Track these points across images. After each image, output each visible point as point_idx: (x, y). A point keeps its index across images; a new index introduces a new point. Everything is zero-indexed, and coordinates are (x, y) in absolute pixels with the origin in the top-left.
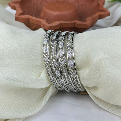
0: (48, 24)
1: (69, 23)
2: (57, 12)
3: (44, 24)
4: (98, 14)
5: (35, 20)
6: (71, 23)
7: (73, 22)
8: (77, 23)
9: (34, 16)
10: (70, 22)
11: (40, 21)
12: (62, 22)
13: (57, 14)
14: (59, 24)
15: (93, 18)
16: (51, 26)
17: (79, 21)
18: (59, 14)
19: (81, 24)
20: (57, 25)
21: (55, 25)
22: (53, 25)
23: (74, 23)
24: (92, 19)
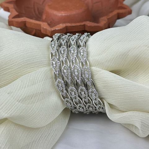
0: (50, 28)
1: (77, 26)
2: (63, 12)
3: (45, 28)
4: (115, 12)
5: (33, 24)
6: (80, 25)
7: (82, 24)
8: (88, 25)
9: (34, 18)
10: (78, 24)
11: (40, 25)
12: (69, 24)
13: (64, 15)
14: (64, 27)
15: (109, 17)
16: (54, 30)
17: (91, 23)
18: (66, 15)
19: (93, 26)
20: (61, 28)
21: (59, 29)
22: (57, 29)
23: (84, 25)
24: (108, 19)
